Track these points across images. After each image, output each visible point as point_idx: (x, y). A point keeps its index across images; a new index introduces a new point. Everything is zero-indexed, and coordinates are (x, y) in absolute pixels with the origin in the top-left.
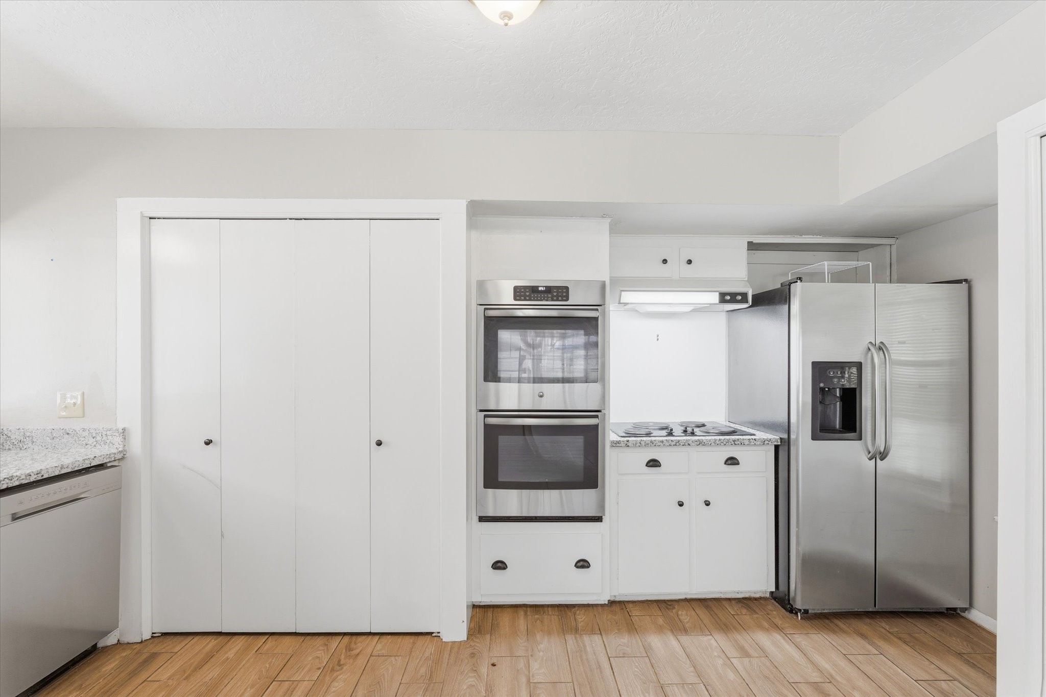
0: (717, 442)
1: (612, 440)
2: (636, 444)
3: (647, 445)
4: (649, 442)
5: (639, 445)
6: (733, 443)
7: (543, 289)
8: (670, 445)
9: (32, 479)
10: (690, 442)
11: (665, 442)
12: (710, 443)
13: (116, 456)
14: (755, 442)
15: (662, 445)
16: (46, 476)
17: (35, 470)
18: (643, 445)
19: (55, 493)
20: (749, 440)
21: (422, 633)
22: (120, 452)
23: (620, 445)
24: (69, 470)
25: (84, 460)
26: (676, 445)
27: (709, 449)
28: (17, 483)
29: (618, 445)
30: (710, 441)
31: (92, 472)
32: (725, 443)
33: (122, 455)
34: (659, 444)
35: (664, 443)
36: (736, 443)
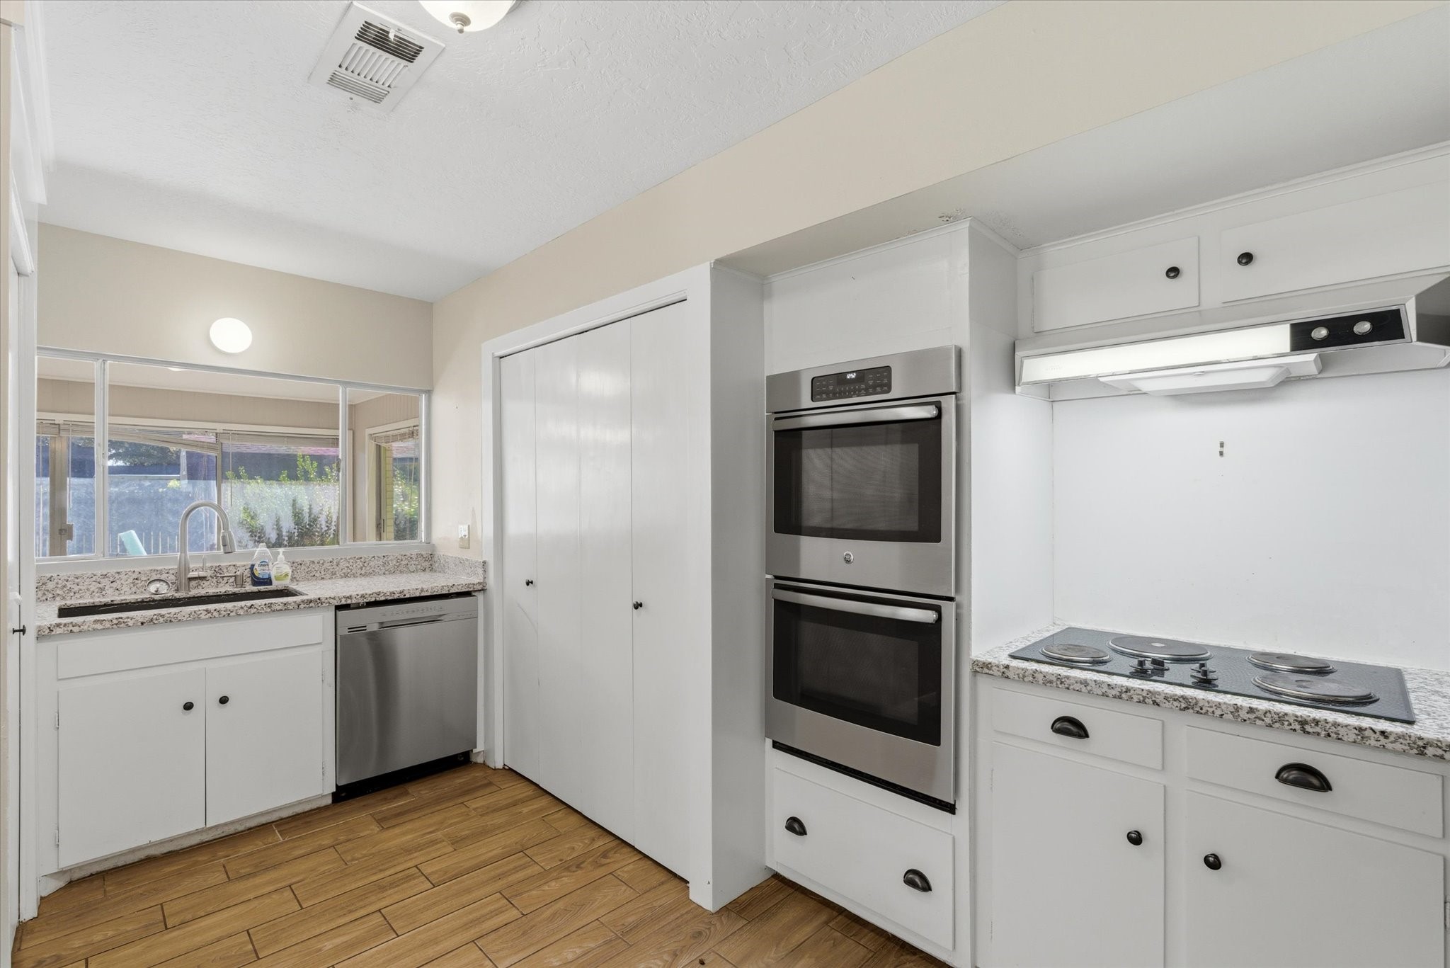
0: (1243, 714)
1: (975, 659)
2: (1024, 676)
3: (1047, 682)
4: (1055, 679)
5: (1031, 679)
6: (1297, 727)
7: (853, 377)
8: (1104, 695)
9: (396, 596)
10: (1159, 699)
11: (1093, 684)
12: (1218, 712)
13: (475, 587)
14: (1383, 741)
15: (1084, 689)
16: (407, 596)
17: (398, 590)
18: (1041, 682)
19: (413, 611)
20: (1361, 730)
21: (676, 875)
22: (479, 583)
23: (991, 672)
24: (429, 594)
25: (443, 586)
26: (1120, 698)
27: (1217, 725)
28: (383, 598)
29: (986, 670)
30: (1219, 705)
31: (452, 598)
32: (1268, 720)
33: (481, 586)
34: (1077, 687)
35: (1089, 688)
36: (1308, 728)
